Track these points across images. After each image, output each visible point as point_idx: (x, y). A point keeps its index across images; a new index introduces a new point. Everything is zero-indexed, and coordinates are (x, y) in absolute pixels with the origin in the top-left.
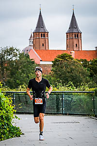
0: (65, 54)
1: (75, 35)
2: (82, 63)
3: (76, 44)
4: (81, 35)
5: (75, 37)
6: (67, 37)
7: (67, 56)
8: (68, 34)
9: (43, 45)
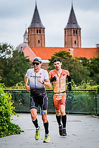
0: (63, 52)
1: (74, 31)
2: (81, 61)
3: (75, 41)
4: (80, 31)
5: (74, 33)
6: (65, 33)
7: (65, 54)
8: (66, 30)
9: (39, 42)
